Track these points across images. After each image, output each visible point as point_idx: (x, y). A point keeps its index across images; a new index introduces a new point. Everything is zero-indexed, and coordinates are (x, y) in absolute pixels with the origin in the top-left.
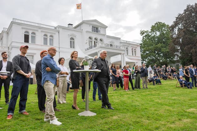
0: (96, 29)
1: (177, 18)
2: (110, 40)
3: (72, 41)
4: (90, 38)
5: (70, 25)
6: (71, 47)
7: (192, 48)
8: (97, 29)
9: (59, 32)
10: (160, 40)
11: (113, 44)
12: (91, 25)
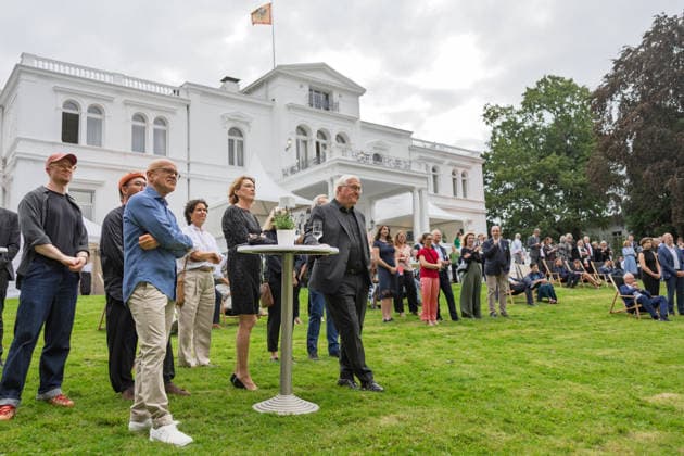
0: (322, 99)
1: (618, 63)
2: (375, 139)
3: (236, 138)
4: (302, 130)
5: (228, 82)
6: (232, 163)
7: (668, 172)
8: (327, 96)
9: (188, 107)
10: (554, 140)
11: (383, 153)
12: (307, 81)
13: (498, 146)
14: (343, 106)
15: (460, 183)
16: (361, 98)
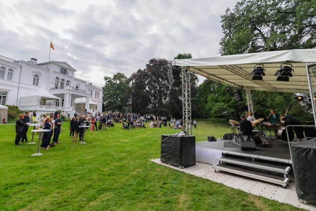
0: (64, 71)
1: (132, 75)
2: (78, 82)
3: (36, 78)
4: (57, 78)
6: (34, 84)
8: (65, 71)
9: (21, 67)
10: (119, 87)
11: (79, 86)
12: (60, 66)
13: (107, 86)
14: (70, 74)
15: (97, 95)
16: (75, 72)
